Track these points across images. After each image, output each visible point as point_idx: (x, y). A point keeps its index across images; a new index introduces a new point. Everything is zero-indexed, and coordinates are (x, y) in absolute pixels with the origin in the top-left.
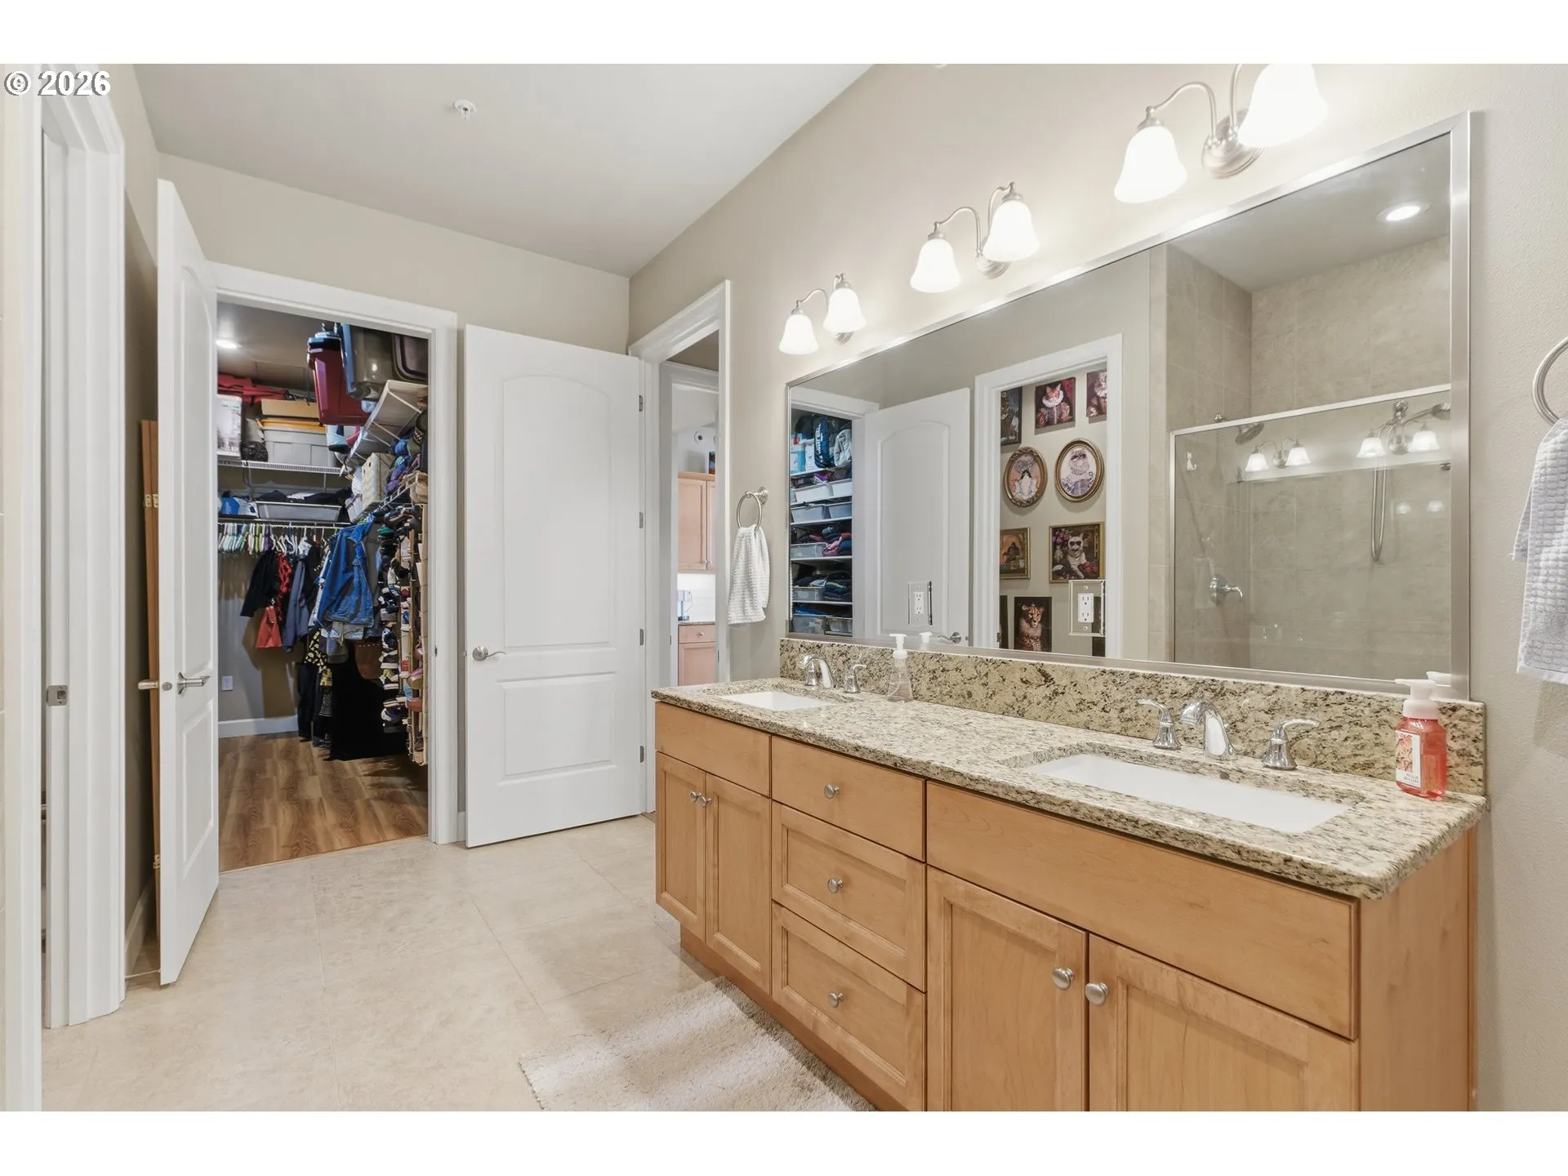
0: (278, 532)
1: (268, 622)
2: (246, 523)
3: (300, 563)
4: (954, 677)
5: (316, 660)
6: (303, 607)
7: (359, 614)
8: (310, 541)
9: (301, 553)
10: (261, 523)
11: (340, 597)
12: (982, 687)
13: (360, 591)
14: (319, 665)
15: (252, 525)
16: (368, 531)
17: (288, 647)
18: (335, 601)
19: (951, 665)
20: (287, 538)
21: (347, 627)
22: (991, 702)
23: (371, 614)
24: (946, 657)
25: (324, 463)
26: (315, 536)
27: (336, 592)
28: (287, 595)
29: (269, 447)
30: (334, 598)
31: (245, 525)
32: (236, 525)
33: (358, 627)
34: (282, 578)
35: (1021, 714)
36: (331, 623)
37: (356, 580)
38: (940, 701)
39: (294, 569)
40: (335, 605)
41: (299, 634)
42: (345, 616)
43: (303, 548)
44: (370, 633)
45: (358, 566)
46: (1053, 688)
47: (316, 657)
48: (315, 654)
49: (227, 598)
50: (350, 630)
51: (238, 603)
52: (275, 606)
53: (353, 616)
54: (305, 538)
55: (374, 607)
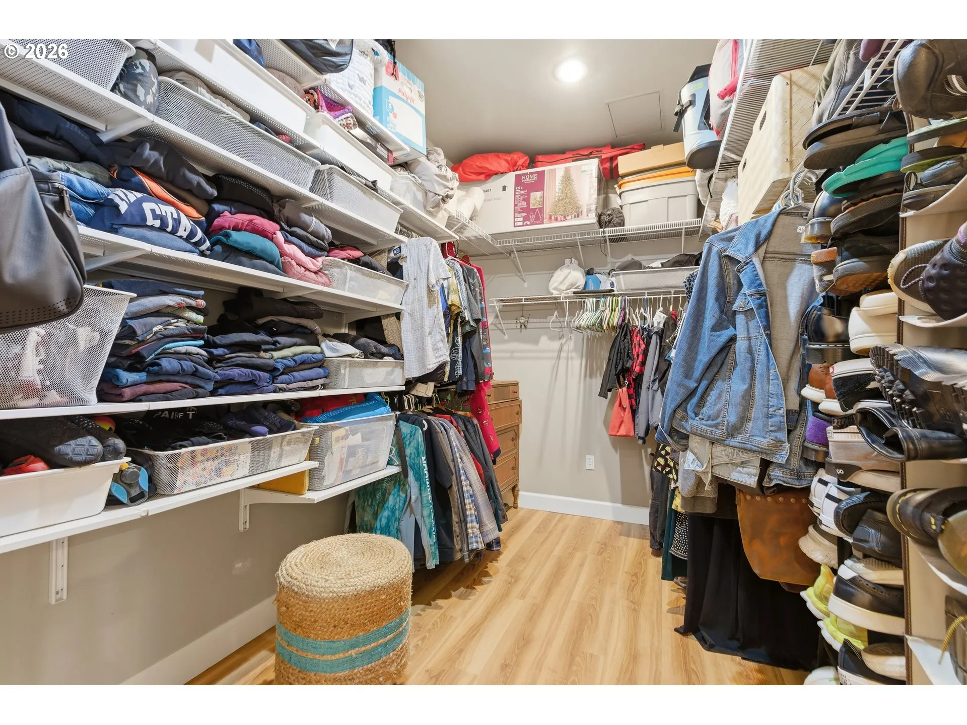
0: (634, 304)
1: (620, 405)
2: (603, 296)
3: (654, 338)
5: (668, 469)
6: (657, 390)
7: (750, 425)
8: (665, 311)
9: (655, 325)
10: (618, 295)
11: (704, 383)
13: (752, 370)
14: (671, 476)
15: (609, 299)
16: (770, 233)
17: (640, 438)
18: (693, 392)
20: (642, 310)
21: (719, 450)
23: (779, 429)
25: (684, 216)
26: (671, 306)
27: (697, 373)
28: (641, 375)
29: (626, 212)
30: (693, 385)
31: (603, 299)
32: (595, 299)
33: (744, 456)
34: (635, 356)
36: (686, 437)
37: (741, 346)
39: (648, 344)
40: (695, 400)
41: (651, 423)
42: (716, 426)
43: (658, 319)
44: (777, 476)
45: (748, 313)
47: (667, 465)
48: (666, 460)
49: (591, 377)
50: (726, 459)
51: (597, 382)
52: (628, 387)
53: (733, 431)
54: (661, 309)
55: (788, 411)
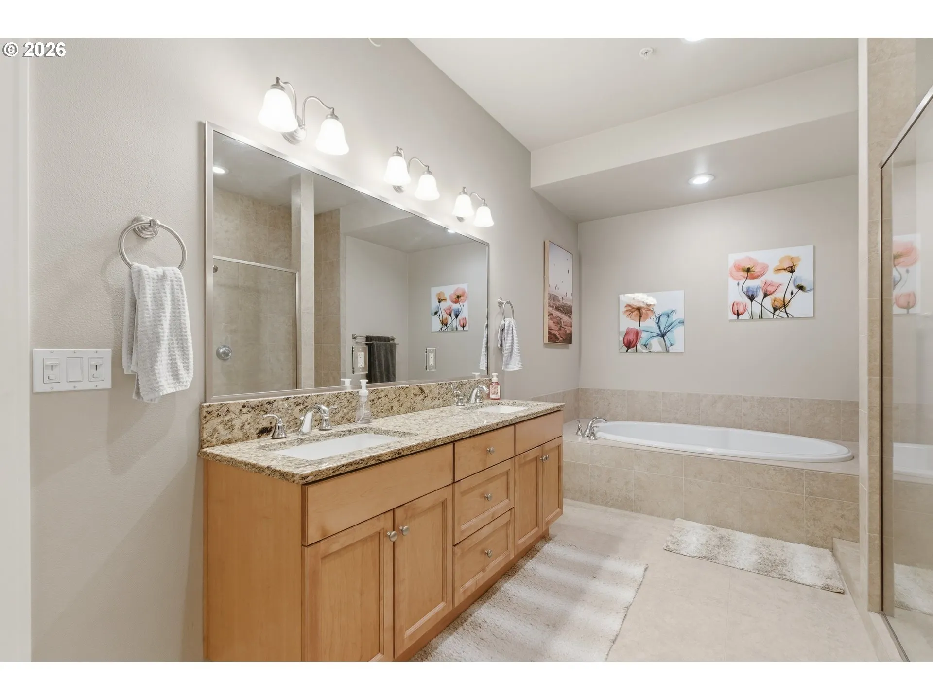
4: (384, 400)
12: (397, 402)
19: (382, 394)
22: (402, 409)
24: (380, 390)
35: (413, 411)
38: (376, 417)
46: (424, 395)
